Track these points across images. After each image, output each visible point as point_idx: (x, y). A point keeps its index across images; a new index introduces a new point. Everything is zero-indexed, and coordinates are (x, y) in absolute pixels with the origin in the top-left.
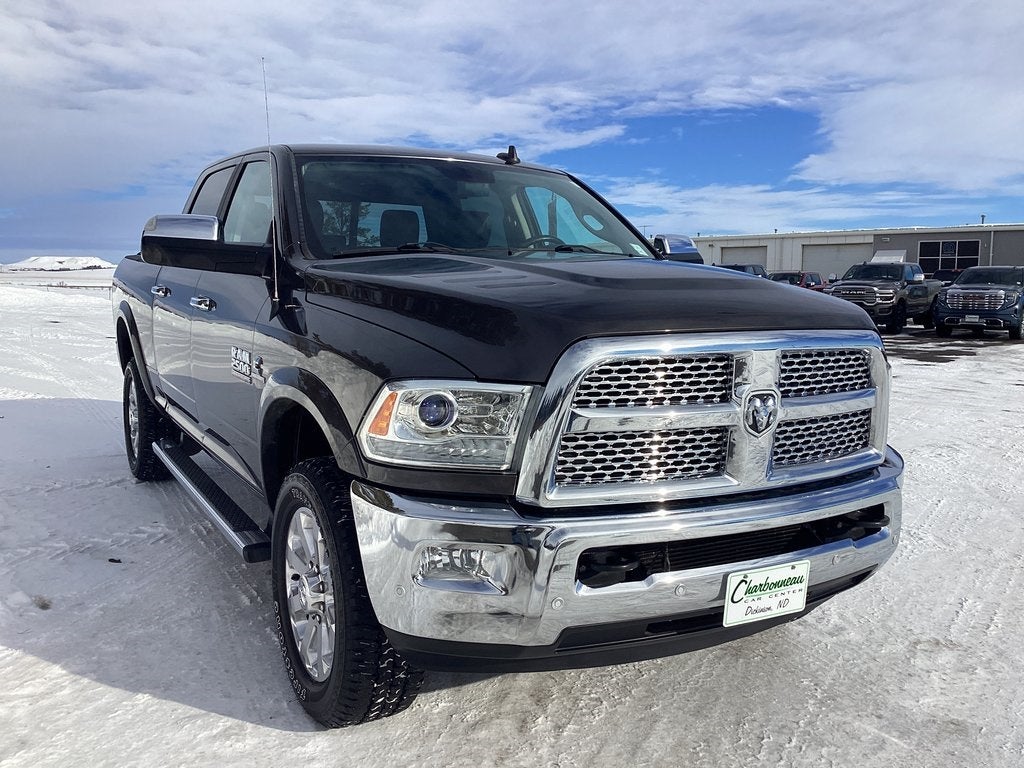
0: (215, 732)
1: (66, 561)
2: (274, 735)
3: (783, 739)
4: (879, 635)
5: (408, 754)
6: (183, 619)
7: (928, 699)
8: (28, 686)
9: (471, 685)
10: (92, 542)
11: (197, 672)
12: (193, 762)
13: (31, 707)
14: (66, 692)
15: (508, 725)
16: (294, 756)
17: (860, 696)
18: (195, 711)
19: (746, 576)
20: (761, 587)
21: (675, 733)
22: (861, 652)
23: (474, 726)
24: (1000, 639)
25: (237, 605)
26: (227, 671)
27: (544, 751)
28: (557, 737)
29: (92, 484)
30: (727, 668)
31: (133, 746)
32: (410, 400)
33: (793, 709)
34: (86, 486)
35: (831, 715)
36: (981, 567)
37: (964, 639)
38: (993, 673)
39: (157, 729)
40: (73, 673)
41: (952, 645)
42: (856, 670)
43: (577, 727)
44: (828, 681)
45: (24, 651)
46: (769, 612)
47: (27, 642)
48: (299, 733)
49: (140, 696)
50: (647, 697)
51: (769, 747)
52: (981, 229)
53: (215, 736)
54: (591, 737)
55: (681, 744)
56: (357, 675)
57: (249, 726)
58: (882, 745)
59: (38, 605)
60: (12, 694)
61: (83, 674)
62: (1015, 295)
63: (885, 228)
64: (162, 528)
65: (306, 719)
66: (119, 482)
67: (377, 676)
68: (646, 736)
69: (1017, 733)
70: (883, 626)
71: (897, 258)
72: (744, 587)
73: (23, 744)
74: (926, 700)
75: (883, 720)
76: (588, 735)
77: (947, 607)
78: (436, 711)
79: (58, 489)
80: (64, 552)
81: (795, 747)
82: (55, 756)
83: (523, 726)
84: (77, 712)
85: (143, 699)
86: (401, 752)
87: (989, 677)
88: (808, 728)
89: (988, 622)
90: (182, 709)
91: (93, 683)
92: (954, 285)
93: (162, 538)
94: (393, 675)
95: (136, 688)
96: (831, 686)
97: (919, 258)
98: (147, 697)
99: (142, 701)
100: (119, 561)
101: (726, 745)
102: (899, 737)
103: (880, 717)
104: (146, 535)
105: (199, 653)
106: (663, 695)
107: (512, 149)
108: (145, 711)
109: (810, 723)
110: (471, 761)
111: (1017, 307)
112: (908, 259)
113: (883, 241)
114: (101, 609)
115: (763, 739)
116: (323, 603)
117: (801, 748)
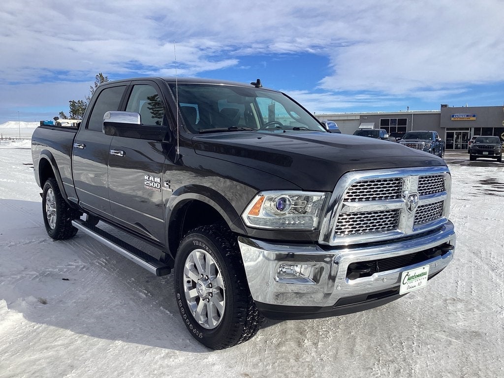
0: (162, 355)
1: (40, 281)
2: (190, 356)
3: (410, 343)
4: (429, 297)
5: (256, 359)
6: (117, 305)
7: (461, 324)
8: (59, 340)
9: (268, 328)
10: (49, 271)
11: (138, 329)
12: (159, 369)
13: (66, 350)
14: (79, 342)
15: (293, 344)
16: (205, 363)
17: (433, 323)
18: (147, 347)
19: (408, 273)
20: (413, 277)
21: (365, 343)
22: (426, 305)
23: (279, 345)
24: (478, 297)
25: (140, 297)
26: (152, 328)
27: (313, 354)
28: (316, 348)
29: (30, 242)
30: (373, 315)
31: (127, 365)
32: (271, 199)
33: (408, 330)
34: (28, 243)
35: (425, 332)
36: (458, 267)
37: (463, 297)
38: (481, 311)
39: (133, 356)
40: (78, 333)
41: (461, 301)
42: (426, 313)
43: (323, 343)
44: (418, 318)
45: (47, 324)
46: (415, 288)
47: (45, 320)
48: (202, 353)
49: (117, 342)
50: (347, 329)
51: (406, 347)
52: (408, 113)
53: (163, 357)
54: (331, 347)
55: (369, 348)
56: (238, 324)
57: (177, 352)
58: (450, 343)
59: (41, 303)
60: (53, 344)
61: (83, 333)
62: (429, 144)
63: (365, 112)
64: (80, 263)
65: (201, 347)
66: (44, 241)
67: (246, 324)
68: (354, 345)
69: (500, 335)
70: (429, 293)
71: (371, 126)
72: (407, 277)
73: (72, 367)
74: (460, 323)
75: (446, 333)
76: (329, 346)
77: (452, 284)
78: (258, 340)
79: (13, 245)
80: (37, 277)
81: (416, 346)
82: (91, 371)
83: (299, 344)
84: (89, 351)
85: (119, 343)
86: (252, 359)
87: (480, 313)
88: (418, 338)
89: (470, 290)
90: (141, 347)
91: (90, 337)
92: (402, 140)
93: (83, 268)
94: (252, 323)
95: (113, 338)
96: (420, 319)
97: (380, 126)
98: (120, 342)
99: (119, 344)
100: (68, 280)
101: (388, 347)
102: (456, 339)
103: (444, 331)
104: (74, 267)
105: (134, 321)
106: (353, 327)
107: (258, 81)
108: (123, 348)
109: (418, 336)
110: (285, 360)
111: (430, 150)
112: (375, 127)
113: (364, 118)
114: (75, 303)
115: (402, 343)
116: (211, 293)
117: (419, 346)
